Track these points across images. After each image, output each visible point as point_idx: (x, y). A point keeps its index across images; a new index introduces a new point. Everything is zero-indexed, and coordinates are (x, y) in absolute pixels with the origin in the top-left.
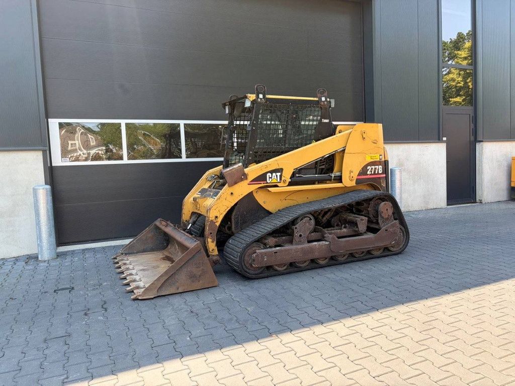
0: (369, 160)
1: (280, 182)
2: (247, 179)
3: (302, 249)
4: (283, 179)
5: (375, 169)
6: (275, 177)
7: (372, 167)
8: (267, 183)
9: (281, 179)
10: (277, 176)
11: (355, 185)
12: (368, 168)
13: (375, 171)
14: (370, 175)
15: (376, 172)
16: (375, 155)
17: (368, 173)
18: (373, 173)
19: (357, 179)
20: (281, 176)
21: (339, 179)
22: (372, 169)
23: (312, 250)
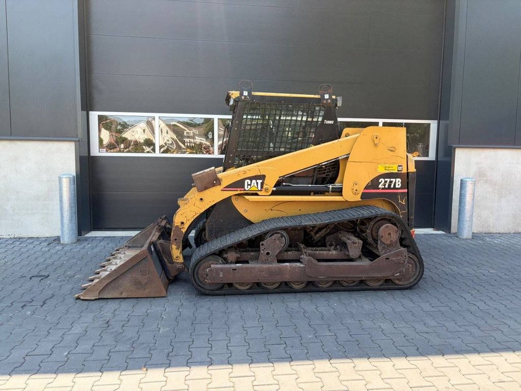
0: (382, 170)
1: (261, 191)
2: (220, 184)
3: (269, 268)
4: (265, 187)
5: (391, 182)
6: (256, 185)
7: (386, 180)
8: (245, 190)
9: (262, 187)
10: (257, 183)
11: (360, 200)
12: (380, 181)
13: (390, 185)
14: (383, 189)
15: (392, 186)
16: (391, 166)
17: (380, 186)
18: (387, 186)
19: (363, 193)
20: (262, 184)
21: (339, 191)
22: (386, 182)
23: (281, 271)
